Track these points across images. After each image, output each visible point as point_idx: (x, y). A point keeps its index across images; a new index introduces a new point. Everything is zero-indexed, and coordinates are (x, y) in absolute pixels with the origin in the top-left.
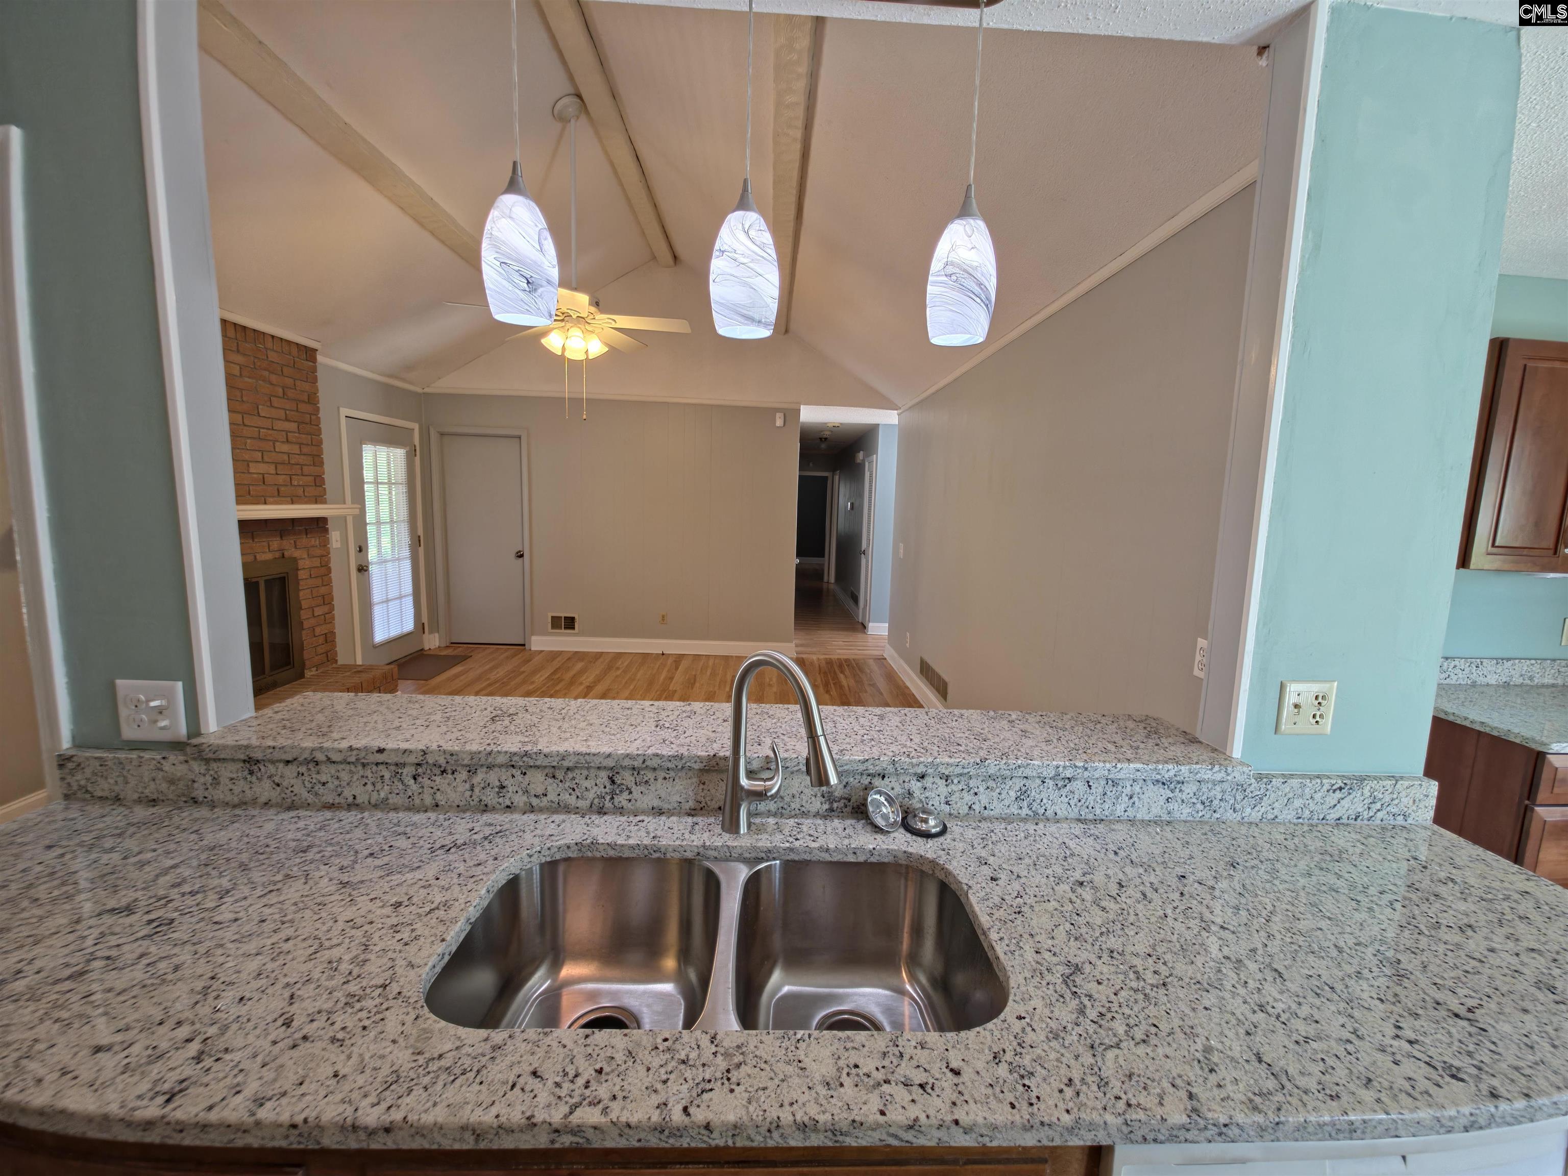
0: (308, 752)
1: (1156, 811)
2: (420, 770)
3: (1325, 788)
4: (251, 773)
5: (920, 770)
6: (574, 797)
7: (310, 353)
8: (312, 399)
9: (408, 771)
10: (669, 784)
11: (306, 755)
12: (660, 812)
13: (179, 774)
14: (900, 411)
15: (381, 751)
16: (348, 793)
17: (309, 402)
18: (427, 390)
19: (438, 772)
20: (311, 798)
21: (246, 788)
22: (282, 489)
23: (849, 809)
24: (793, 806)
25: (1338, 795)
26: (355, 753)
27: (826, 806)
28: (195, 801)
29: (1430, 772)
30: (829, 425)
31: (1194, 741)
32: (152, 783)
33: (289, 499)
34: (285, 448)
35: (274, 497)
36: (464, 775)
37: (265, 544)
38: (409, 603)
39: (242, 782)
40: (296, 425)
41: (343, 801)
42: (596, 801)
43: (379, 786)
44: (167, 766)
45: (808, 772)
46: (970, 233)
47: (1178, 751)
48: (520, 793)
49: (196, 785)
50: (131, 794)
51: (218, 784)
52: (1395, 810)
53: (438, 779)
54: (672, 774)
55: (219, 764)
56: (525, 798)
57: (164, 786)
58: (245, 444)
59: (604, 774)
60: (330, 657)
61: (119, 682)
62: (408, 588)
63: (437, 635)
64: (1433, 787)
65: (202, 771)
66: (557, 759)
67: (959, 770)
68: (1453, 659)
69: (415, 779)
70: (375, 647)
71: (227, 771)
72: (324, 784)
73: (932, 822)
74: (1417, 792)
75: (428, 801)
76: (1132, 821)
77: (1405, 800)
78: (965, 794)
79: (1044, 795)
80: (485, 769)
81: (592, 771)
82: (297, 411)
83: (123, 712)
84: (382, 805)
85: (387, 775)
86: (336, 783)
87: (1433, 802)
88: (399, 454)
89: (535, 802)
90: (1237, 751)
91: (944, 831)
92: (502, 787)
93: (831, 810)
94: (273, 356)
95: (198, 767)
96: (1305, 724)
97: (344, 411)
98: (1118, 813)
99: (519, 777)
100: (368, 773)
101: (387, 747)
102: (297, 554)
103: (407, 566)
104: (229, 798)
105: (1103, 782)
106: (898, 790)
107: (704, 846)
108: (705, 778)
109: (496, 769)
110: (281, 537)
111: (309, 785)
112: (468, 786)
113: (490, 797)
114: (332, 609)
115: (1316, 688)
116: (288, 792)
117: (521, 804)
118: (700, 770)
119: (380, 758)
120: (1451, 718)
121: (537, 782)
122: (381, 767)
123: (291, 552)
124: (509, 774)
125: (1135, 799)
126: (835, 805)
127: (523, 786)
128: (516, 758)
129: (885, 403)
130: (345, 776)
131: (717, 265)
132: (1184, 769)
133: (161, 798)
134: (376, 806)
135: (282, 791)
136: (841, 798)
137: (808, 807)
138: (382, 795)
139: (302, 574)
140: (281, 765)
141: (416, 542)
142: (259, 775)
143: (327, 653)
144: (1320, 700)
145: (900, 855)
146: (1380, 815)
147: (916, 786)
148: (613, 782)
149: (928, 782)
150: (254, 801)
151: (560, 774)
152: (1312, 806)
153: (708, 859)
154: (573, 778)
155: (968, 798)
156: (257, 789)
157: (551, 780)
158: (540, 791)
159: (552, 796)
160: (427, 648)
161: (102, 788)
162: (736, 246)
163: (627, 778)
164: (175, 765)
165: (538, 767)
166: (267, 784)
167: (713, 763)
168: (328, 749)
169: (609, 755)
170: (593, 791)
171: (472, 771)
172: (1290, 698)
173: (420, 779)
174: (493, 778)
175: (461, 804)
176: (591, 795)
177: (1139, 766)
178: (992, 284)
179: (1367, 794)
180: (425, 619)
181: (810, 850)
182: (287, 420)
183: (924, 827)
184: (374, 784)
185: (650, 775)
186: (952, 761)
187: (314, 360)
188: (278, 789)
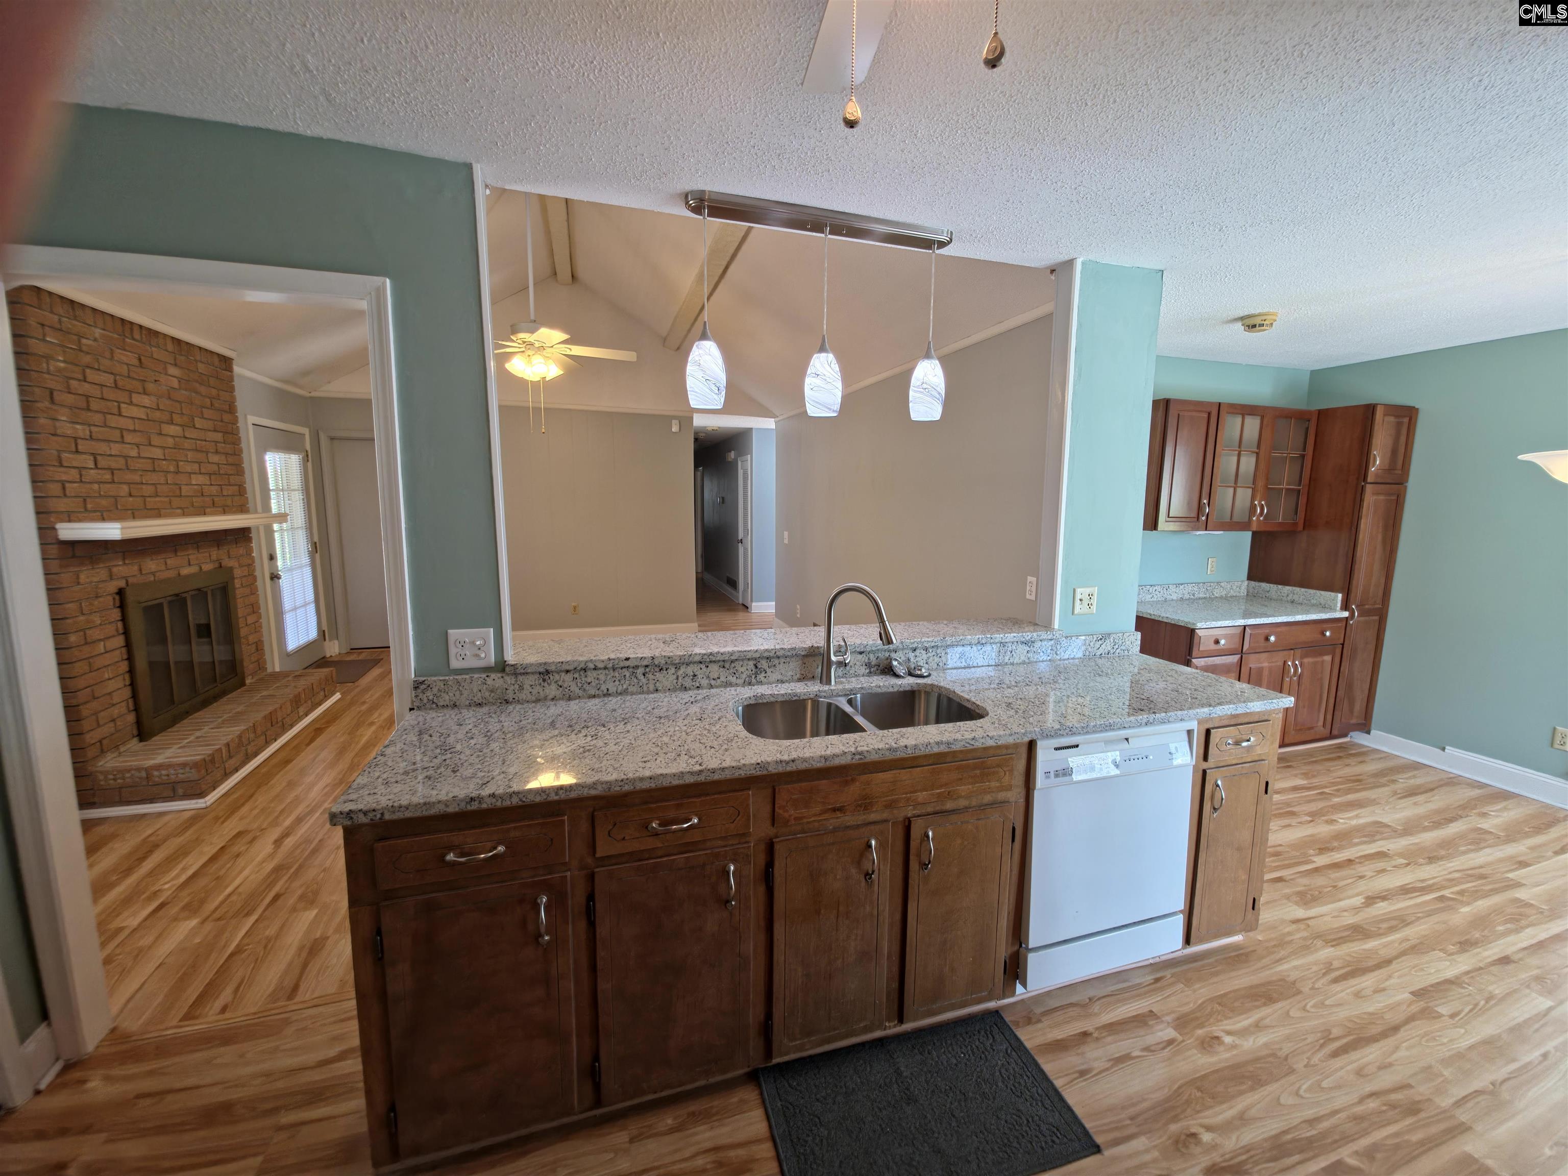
0: (583, 664)
1: (1023, 658)
2: (647, 670)
3: (1095, 639)
4: (544, 680)
5: (915, 645)
6: (735, 678)
7: (226, 362)
8: (231, 409)
9: (640, 671)
10: (786, 665)
11: (582, 665)
12: (782, 682)
13: (497, 686)
14: (777, 419)
15: (627, 659)
16: (604, 688)
17: (230, 413)
18: (313, 394)
19: (657, 669)
20: (581, 693)
21: (541, 691)
22: (216, 499)
23: (879, 671)
24: (851, 672)
25: (1100, 642)
26: (612, 661)
27: (868, 671)
28: (507, 702)
29: (1137, 629)
30: (709, 429)
31: (1036, 624)
32: (479, 694)
33: (220, 509)
34: (214, 458)
35: (210, 507)
36: (673, 670)
37: (207, 555)
38: (312, 608)
39: (538, 687)
40: (220, 435)
41: (601, 693)
42: (747, 680)
43: (622, 682)
44: (489, 681)
45: (881, 639)
46: (933, 367)
47: (1032, 628)
48: (705, 678)
49: (508, 691)
50: (464, 701)
51: (523, 689)
52: (1124, 648)
53: (657, 674)
54: (788, 659)
55: (523, 677)
56: (707, 681)
57: (487, 694)
58: (186, 456)
59: (751, 663)
60: (261, 665)
61: (450, 631)
62: (310, 596)
63: (336, 642)
64: (1139, 635)
65: (513, 682)
66: (728, 655)
67: (933, 644)
68: (1154, 586)
69: (644, 675)
70: (289, 655)
71: (528, 681)
72: (589, 684)
73: (923, 670)
74: (1132, 638)
75: (652, 687)
76: (1012, 664)
77: (1127, 642)
78: (935, 657)
79: (972, 655)
80: (685, 666)
81: (745, 661)
82: (222, 421)
83: (453, 651)
84: (625, 692)
85: (628, 674)
86: (597, 682)
87: (1139, 642)
88: (294, 460)
89: (713, 682)
90: (1056, 627)
91: (929, 675)
92: (695, 676)
93: (870, 672)
94: (201, 367)
95: (510, 680)
96: (1085, 609)
97: (252, 419)
98: (1006, 661)
99: (704, 669)
100: (617, 674)
101: (631, 656)
102: (231, 563)
103: (308, 571)
104: (529, 697)
105: (999, 645)
106: (903, 658)
107: (819, 691)
108: (806, 660)
109: (692, 665)
110: (219, 549)
111: (579, 685)
112: (675, 677)
113: (688, 682)
114: (260, 617)
115: (1088, 590)
116: (567, 690)
117: (706, 685)
118: (803, 656)
119: (627, 663)
120: (1153, 617)
121: (714, 670)
122: (624, 670)
123: (227, 563)
124: (699, 667)
125: (1013, 653)
126: (872, 670)
127: (707, 674)
128: (706, 657)
129: (765, 413)
130: (602, 677)
131: (809, 381)
132: (1035, 634)
133: (484, 702)
134: (621, 694)
135: (563, 690)
136: (875, 665)
137: (859, 672)
138: (625, 687)
139: (237, 583)
140: (563, 674)
141: (315, 549)
142: (549, 681)
143: (258, 661)
144: (1090, 596)
145: (914, 685)
146: (1118, 651)
147: (911, 655)
148: (756, 667)
149: (918, 651)
150: (545, 698)
151: (727, 665)
152: (1090, 649)
153: (821, 697)
154: (735, 667)
155: (937, 659)
156: (547, 691)
157: (722, 669)
158: (716, 676)
159: (723, 679)
160: (328, 655)
161: (446, 699)
162: (826, 373)
163: (764, 664)
164: (495, 680)
165: (714, 662)
166: (554, 687)
167: (812, 650)
168: (595, 661)
169: (757, 651)
170: (745, 674)
171: (677, 668)
172: (1078, 597)
173: (647, 675)
174: (690, 670)
175: (671, 688)
176: (744, 676)
177: (1015, 635)
178: (943, 393)
179: (1112, 641)
180: (325, 627)
181: (871, 688)
182: (215, 431)
183: (919, 672)
184: (619, 681)
185: (776, 661)
186: (929, 640)
187: (230, 369)
188: (561, 689)
